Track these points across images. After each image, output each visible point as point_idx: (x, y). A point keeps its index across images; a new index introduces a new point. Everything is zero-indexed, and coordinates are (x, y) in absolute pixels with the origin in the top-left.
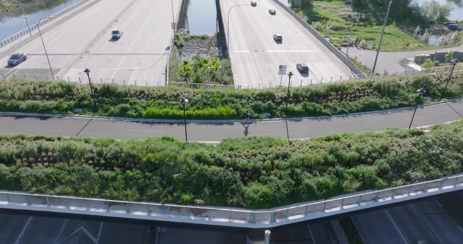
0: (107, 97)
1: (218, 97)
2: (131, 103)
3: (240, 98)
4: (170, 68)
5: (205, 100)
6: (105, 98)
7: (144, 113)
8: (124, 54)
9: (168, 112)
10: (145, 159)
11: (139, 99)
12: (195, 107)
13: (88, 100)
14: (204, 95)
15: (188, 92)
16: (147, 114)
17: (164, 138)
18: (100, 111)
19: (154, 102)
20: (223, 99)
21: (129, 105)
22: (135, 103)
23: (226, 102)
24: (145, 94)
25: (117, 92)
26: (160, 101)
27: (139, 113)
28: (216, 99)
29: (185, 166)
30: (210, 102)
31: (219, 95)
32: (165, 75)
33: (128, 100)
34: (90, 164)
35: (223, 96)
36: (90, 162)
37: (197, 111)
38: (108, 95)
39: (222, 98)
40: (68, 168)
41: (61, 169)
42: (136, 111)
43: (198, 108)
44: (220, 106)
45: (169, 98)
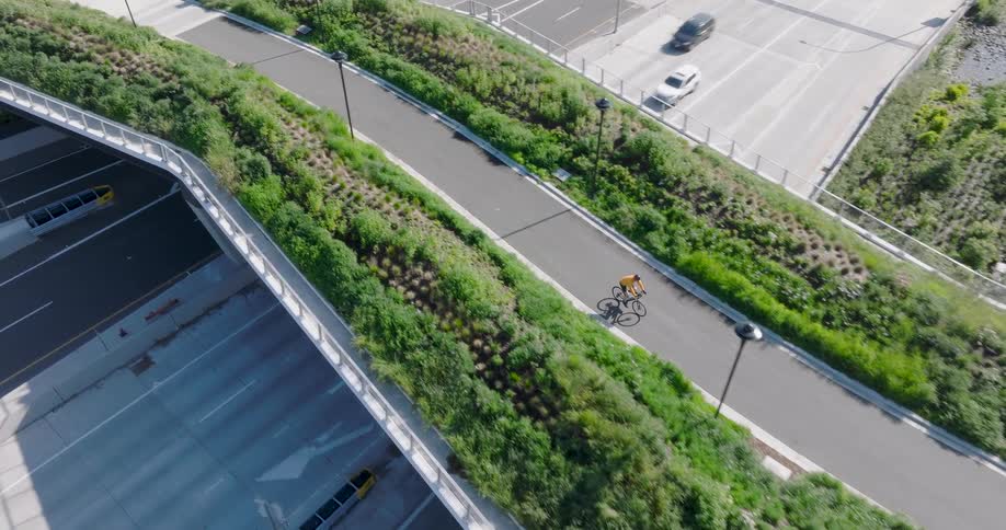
0: (632, 172)
1: (912, 315)
2: (673, 212)
3: (987, 354)
4: (891, 101)
5: (863, 307)
6: (625, 171)
7: (684, 257)
8: (806, 13)
9: (740, 288)
10: (574, 416)
11: (699, 211)
12: (821, 312)
13: (591, 160)
14: (875, 287)
15: (838, 249)
16: (689, 264)
17: (667, 371)
18: (599, 201)
19: (727, 236)
20: (923, 331)
21: (664, 219)
22: (681, 219)
23: (926, 345)
24: (719, 204)
25: (660, 168)
26: (742, 244)
27: (673, 251)
28: (901, 316)
29: (643, 504)
30: (875, 318)
31: (920, 308)
32: (865, 112)
33: (669, 203)
34: (473, 349)
35: (933, 320)
36: (478, 342)
37: (818, 326)
38: (637, 167)
39: (923, 324)
40: (432, 332)
41: (421, 326)
42: (669, 244)
43: (827, 320)
44: (901, 346)
45: (770, 248)
